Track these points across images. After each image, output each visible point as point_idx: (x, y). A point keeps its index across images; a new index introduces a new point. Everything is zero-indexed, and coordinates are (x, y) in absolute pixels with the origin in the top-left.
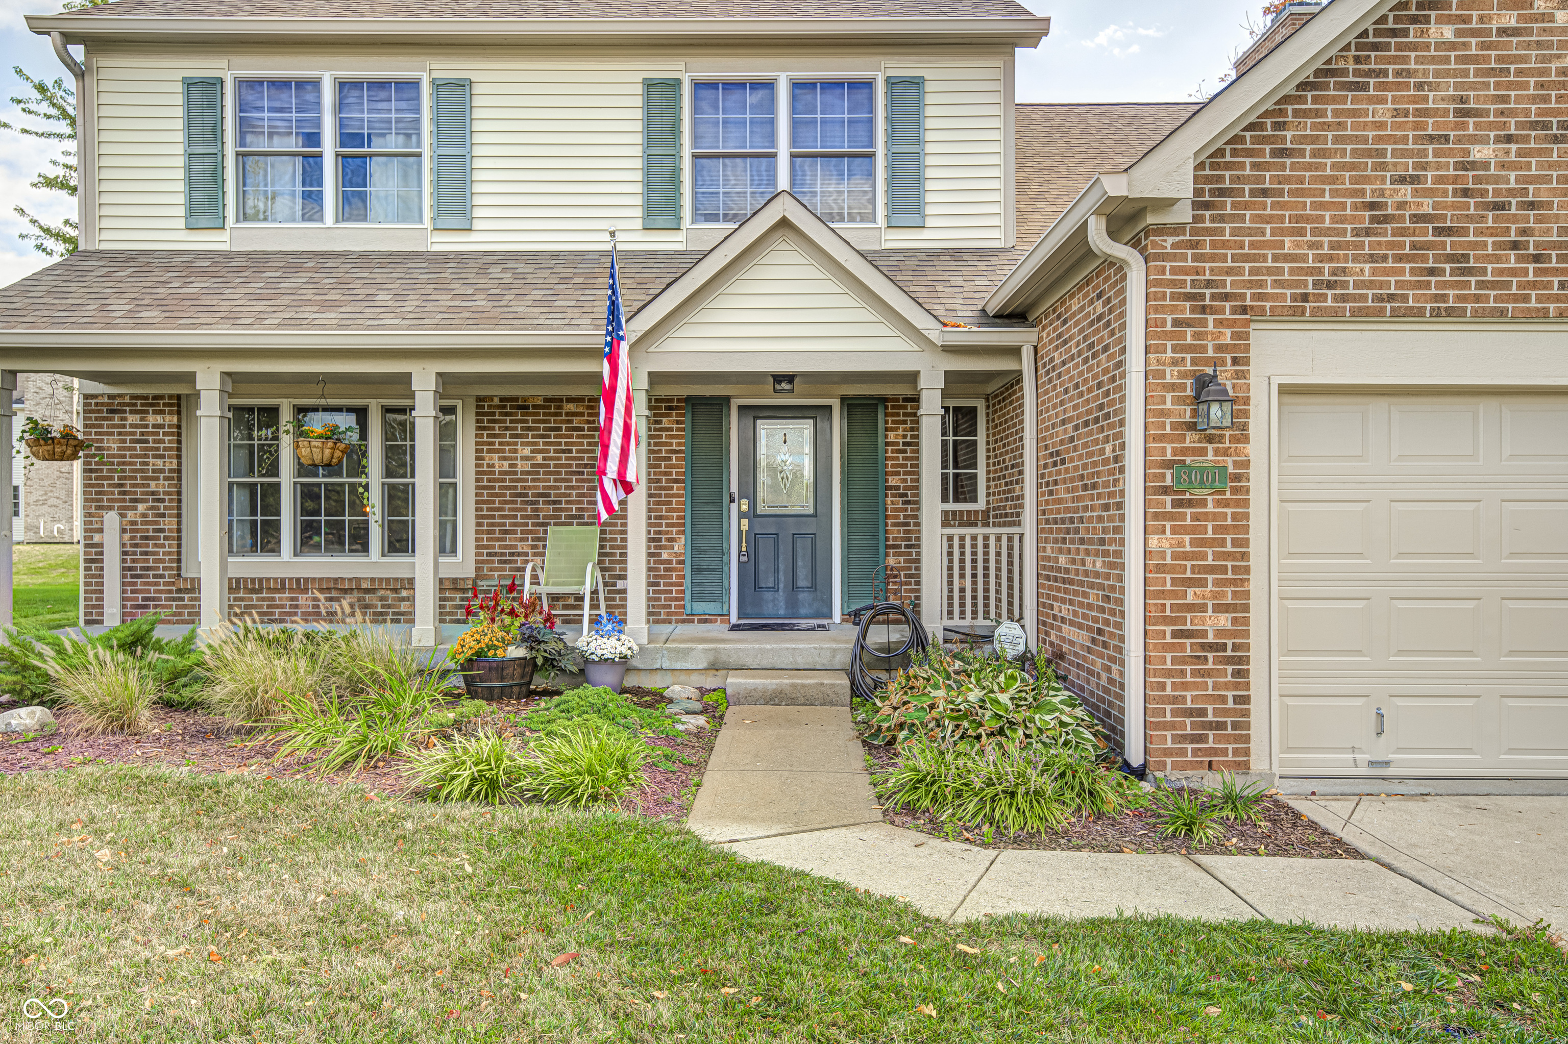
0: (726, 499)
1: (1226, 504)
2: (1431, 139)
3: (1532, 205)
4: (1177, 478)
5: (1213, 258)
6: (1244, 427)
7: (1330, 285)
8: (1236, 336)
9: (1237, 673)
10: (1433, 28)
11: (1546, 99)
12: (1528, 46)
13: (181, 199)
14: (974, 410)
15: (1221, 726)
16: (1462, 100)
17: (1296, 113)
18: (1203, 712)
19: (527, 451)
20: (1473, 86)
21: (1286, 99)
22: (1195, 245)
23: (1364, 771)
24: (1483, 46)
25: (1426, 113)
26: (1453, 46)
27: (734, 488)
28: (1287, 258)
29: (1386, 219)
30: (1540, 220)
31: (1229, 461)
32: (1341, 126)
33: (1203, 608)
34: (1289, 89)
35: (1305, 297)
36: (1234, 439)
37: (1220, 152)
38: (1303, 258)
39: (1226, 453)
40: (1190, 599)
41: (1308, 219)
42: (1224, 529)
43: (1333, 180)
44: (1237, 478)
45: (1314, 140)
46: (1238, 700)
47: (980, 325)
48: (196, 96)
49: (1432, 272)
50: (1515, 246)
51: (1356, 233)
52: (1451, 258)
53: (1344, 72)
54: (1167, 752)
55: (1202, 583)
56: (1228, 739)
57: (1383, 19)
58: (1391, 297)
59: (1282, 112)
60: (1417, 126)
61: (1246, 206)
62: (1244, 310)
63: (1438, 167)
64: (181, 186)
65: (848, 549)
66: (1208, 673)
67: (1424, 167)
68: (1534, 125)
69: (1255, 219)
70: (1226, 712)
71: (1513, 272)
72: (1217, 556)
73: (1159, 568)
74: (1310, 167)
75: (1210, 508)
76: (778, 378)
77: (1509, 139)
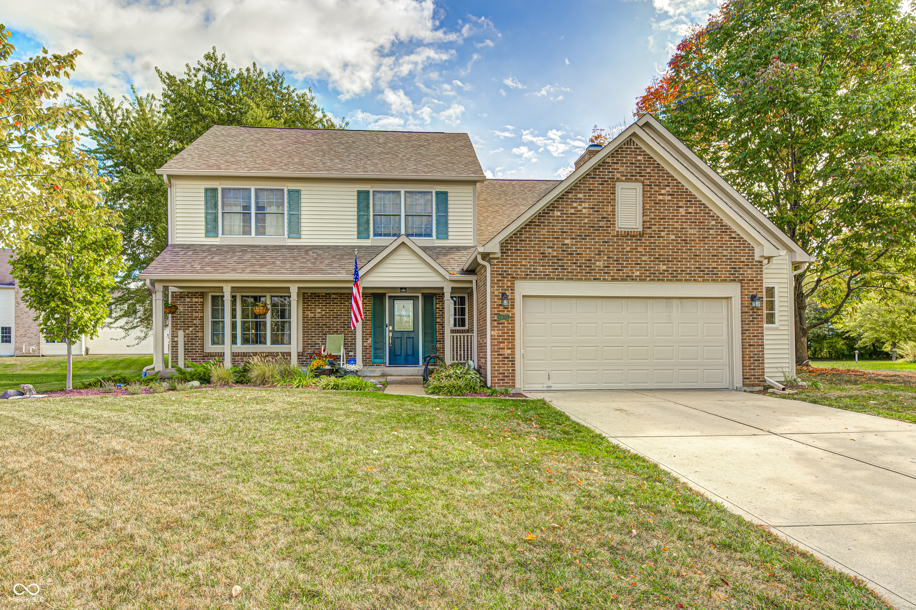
0: (385, 326)
1: (509, 324)
2: (556, 238)
3: (578, 254)
4: (498, 318)
5: (506, 265)
6: (514, 305)
7: (533, 272)
8: (511, 284)
9: (512, 364)
10: (555, 212)
11: (581, 230)
12: (577, 217)
13: (204, 227)
14: (464, 297)
15: (509, 376)
16: (563, 229)
17: (525, 231)
18: (504, 373)
19: (319, 310)
20: (565, 226)
21: (522, 228)
22: (502, 262)
23: (545, 389)
24: (567, 217)
25: (554, 232)
26: (560, 217)
27: (387, 322)
28: (523, 265)
29: (546, 257)
30: (580, 257)
31: (510, 314)
32: (535, 235)
33: (504, 348)
34: (523, 226)
35: (527, 275)
36: (511, 308)
37: (507, 240)
38: (527, 265)
39: (509, 311)
40: (501, 346)
41: (528, 256)
42: (509, 330)
43: (533, 247)
44: (512, 317)
45: (529, 238)
46: (512, 370)
47: (461, 274)
48: (209, 194)
49: (556, 269)
50: (575, 263)
51: (539, 260)
52: (560, 266)
53: (535, 222)
54: (496, 383)
55: (504, 343)
56: (510, 380)
57: (544, 210)
58: (547, 275)
59: (521, 231)
60: (553, 235)
61: (514, 253)
62: (513, 278)
63: (557, 244)
64: (204, 223)
65: (424, 342)
66: (505, 364)
67: (554, 244)
68: (578, 236)
69: (516, 256)
70: (510, 373)
71: (574, 269)
72: (507, 336)
73: (494, 339)
74: (528, 244)
75: (506, 325)
76: (402, 288)
77: (573, 239)
